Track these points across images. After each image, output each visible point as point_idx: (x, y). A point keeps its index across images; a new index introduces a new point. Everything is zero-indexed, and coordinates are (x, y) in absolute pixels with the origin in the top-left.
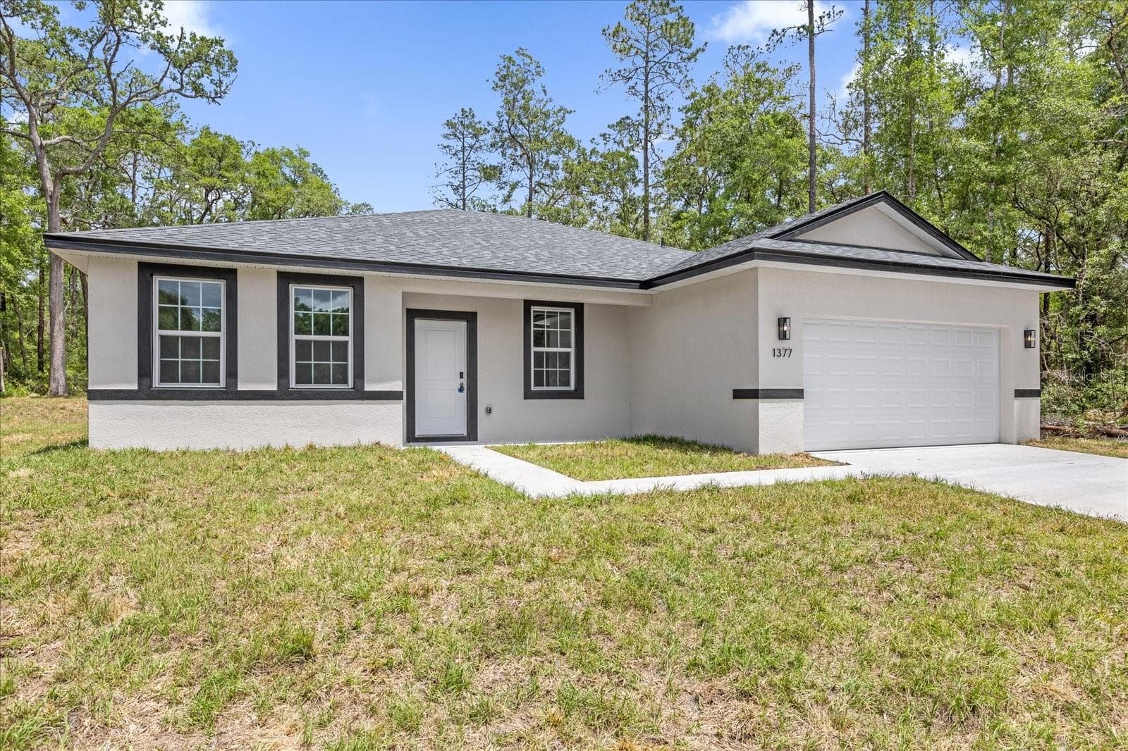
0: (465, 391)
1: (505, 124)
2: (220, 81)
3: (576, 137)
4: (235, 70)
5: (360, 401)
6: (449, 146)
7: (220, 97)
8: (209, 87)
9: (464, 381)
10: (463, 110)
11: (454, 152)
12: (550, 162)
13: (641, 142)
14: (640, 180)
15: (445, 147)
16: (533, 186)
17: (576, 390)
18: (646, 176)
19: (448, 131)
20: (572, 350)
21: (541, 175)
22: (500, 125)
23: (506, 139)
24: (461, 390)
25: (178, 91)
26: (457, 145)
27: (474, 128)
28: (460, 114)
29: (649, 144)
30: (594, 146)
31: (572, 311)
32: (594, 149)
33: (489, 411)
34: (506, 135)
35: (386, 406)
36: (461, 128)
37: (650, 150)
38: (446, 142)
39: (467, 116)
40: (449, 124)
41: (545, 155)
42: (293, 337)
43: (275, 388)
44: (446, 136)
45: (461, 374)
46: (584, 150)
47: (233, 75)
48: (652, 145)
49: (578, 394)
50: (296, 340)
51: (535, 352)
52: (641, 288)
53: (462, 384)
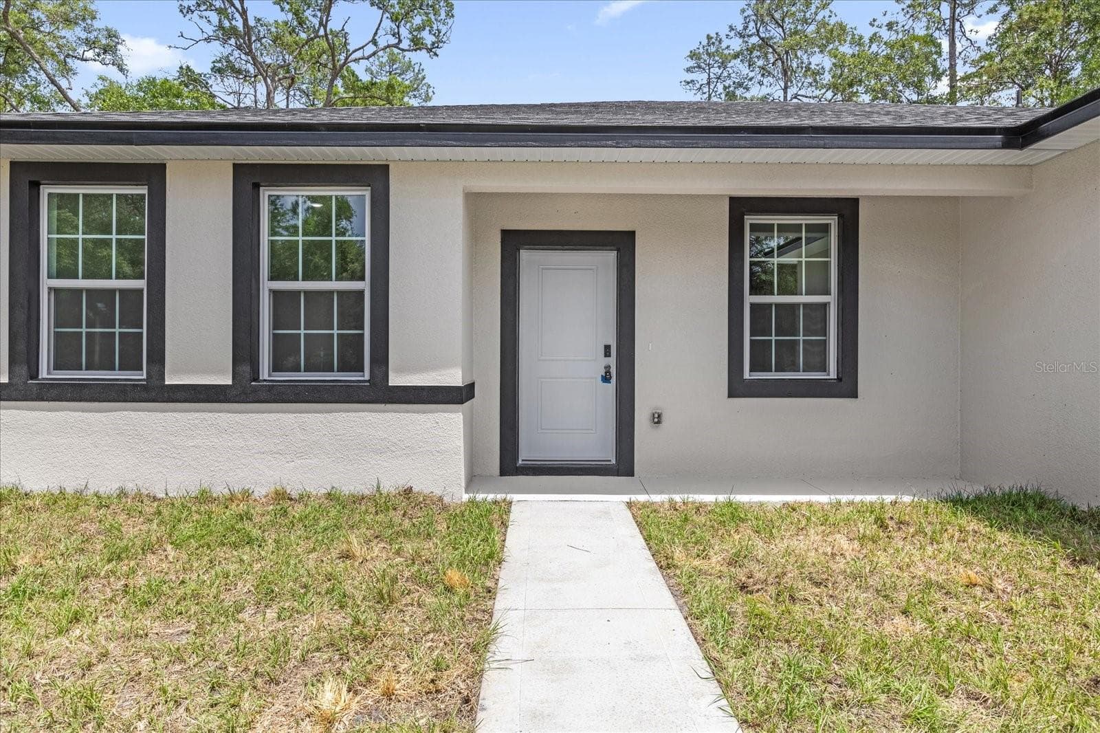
0: (614, 380)
1: (752, 25)
2: (438, 30)
3: (850, 24)
4: (453, 16)
5: (382, 406)
6: (692, 81)
7: (437, 47)
8: (428, 38)
9: (612, 361)
10: (708, 35)
11: (698, 86)
12: (813, 67)
13: (944, 24)
14: (945, 71)
15: (688, 83)
16: (789, 99)
17: (839, 379)
18: (953, 67)
19: (692, 63)
20: (832, 299)
21: (800, 85)
22: (746, 28)
23: (754, 47)
24: (606, 379)
25: (396, 46)
26: (701, 77)
27: (721, 55)
28: (705, 42)
29: (957, 25)
30: (875, 29)
31: (832, 221)
32: (875, 34)
33: (657, 419)
34: (755, 40)
35: (430, 416)
36: (705, 57)
37: (958, 33)
38: (690, 77)
39: (713, 43)
40: (693, 55)
41: (805, 57)
42: (267, 286)
43: (228, 381)
44: (689, 70)
45: (607, 349)
46: (861, 38)
47: (450, 21)
48: (961, 26)
49: (846, 386)
50: (270, 290)
51: (753, 306)
52: (1007, 145)
53: (608, 368)
